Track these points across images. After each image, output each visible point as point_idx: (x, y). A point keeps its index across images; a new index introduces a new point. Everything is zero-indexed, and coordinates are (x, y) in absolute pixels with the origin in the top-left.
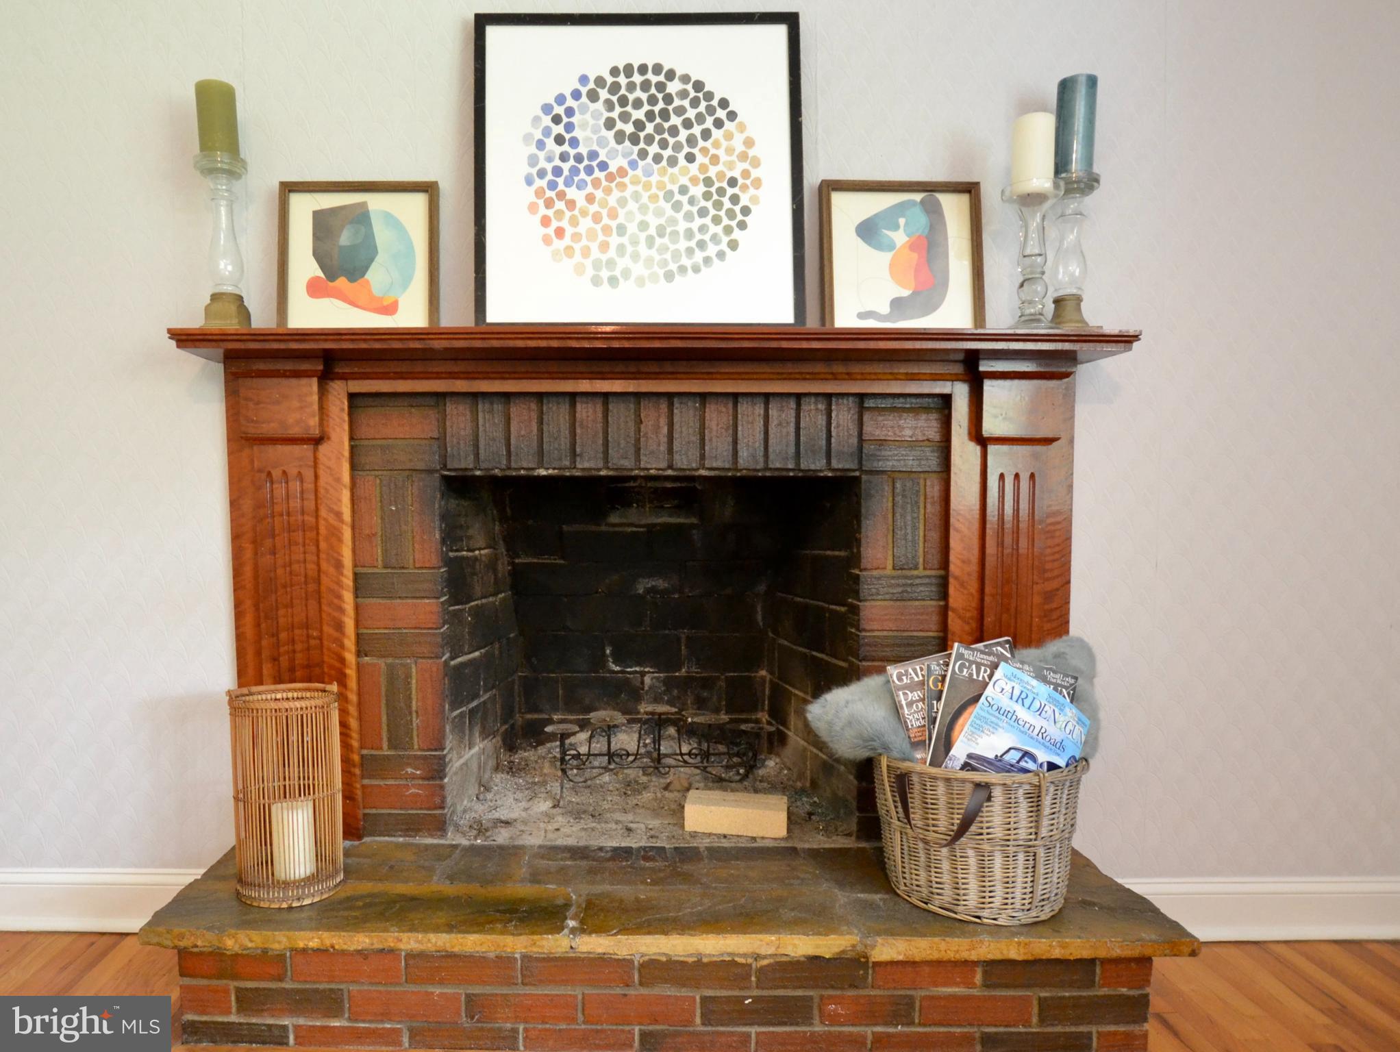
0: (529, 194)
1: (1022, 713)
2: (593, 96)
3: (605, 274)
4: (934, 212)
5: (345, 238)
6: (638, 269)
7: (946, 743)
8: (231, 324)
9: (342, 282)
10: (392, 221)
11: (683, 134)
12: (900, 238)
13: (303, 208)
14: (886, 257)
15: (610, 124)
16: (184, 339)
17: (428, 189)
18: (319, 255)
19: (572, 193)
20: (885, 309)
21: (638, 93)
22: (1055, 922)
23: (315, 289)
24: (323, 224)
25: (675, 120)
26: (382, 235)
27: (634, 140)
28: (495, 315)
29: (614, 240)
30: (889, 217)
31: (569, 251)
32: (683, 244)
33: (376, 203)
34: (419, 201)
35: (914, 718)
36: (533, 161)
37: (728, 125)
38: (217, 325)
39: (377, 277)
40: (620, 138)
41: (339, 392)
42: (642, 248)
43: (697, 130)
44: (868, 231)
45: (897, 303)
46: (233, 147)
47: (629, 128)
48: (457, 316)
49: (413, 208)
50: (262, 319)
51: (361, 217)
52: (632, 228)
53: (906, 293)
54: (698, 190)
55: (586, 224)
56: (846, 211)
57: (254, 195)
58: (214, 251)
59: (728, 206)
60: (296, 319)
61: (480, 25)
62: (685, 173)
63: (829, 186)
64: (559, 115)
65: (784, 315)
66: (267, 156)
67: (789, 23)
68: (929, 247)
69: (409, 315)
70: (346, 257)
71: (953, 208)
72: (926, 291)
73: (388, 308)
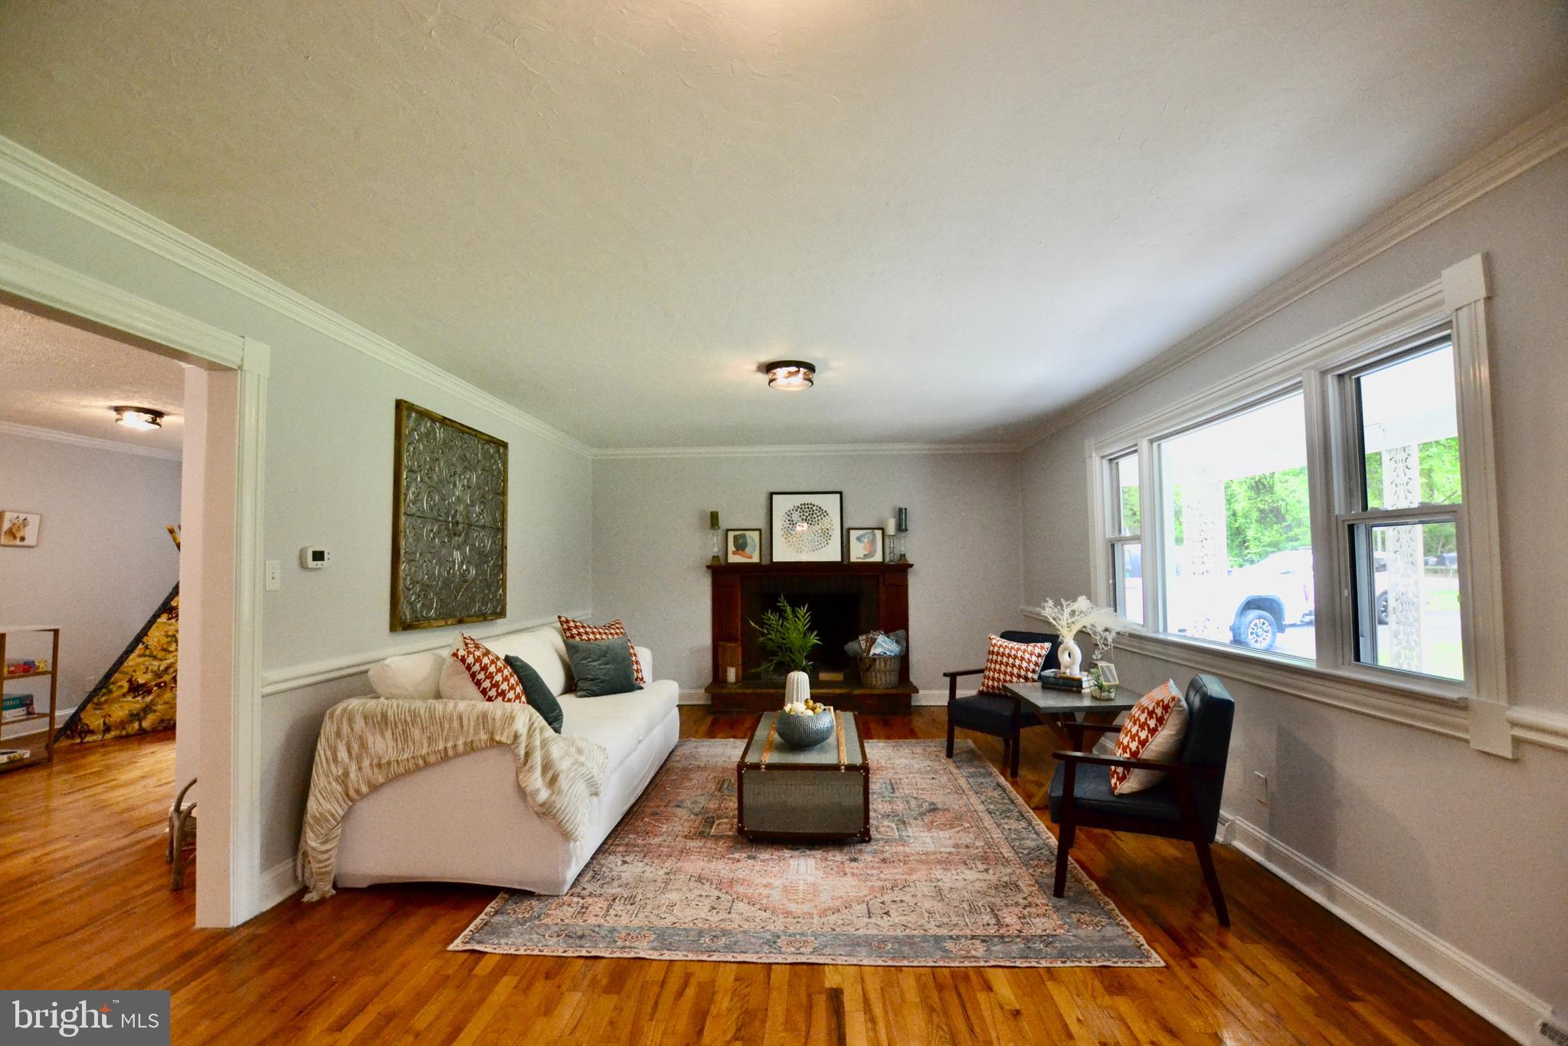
0: (782, 532)
1: (883, 644)
2: (796, 510)
3: (799, 551)
4: (874, 535)
5: (741, 541)
6: (807, 549)
7: (869, 651)
8: (715, 564)
9: (740, 552)
10: (751, 537)
11: (817, 519)
12: (866, 540)
13: (731, 535)
14: (862, 545)
15: (800, 516)
16: (706, 568)
17: (760, 530)
18: (735, 546)
19: (792, 532)
20: (862, 557)
21: (806, 510)
22: (896, 687)
23: (734, 553)
24: (736, 538)
25: (815, 516)
26: (749, 541)
27: (806, 520)
28: (774, 560)
29: (801, 543)
30: (863, 536)
31: (792, 546)
32: (817, 544)
33: (747, 533)
34: (757, 533)
35: (863, 647)
36: (783, 525)
37: (827, 517)
38: (711, 564)
39: (748, 550)
40: (802, 520)
41: (738, 575)
42: (807, 545)
43: (820, 518)
44: (859, 539)
45: (865, 556)
47: (804, 517)
48: (765, 562)
50: (722, 562)
51: (744, 536)
52: (805, 540)
53: (866, 553)
54: (820, 531)
55: (795, 539)
56: (854, 534)
57: (720, 533)
58: (711, 546)
59: (826, 534)
60: (730, 561)
61: (772, 494)
62: (817, 527)
63: (849, 529)
64: (789, 514)
65: (839, 559)
66: (724, 523)
67: (841, 493)
68: (873, 541)
69: (756, 559)
70: (741, 546)
71: (879, 533)
72: (872, 554)
73: (750, 558)
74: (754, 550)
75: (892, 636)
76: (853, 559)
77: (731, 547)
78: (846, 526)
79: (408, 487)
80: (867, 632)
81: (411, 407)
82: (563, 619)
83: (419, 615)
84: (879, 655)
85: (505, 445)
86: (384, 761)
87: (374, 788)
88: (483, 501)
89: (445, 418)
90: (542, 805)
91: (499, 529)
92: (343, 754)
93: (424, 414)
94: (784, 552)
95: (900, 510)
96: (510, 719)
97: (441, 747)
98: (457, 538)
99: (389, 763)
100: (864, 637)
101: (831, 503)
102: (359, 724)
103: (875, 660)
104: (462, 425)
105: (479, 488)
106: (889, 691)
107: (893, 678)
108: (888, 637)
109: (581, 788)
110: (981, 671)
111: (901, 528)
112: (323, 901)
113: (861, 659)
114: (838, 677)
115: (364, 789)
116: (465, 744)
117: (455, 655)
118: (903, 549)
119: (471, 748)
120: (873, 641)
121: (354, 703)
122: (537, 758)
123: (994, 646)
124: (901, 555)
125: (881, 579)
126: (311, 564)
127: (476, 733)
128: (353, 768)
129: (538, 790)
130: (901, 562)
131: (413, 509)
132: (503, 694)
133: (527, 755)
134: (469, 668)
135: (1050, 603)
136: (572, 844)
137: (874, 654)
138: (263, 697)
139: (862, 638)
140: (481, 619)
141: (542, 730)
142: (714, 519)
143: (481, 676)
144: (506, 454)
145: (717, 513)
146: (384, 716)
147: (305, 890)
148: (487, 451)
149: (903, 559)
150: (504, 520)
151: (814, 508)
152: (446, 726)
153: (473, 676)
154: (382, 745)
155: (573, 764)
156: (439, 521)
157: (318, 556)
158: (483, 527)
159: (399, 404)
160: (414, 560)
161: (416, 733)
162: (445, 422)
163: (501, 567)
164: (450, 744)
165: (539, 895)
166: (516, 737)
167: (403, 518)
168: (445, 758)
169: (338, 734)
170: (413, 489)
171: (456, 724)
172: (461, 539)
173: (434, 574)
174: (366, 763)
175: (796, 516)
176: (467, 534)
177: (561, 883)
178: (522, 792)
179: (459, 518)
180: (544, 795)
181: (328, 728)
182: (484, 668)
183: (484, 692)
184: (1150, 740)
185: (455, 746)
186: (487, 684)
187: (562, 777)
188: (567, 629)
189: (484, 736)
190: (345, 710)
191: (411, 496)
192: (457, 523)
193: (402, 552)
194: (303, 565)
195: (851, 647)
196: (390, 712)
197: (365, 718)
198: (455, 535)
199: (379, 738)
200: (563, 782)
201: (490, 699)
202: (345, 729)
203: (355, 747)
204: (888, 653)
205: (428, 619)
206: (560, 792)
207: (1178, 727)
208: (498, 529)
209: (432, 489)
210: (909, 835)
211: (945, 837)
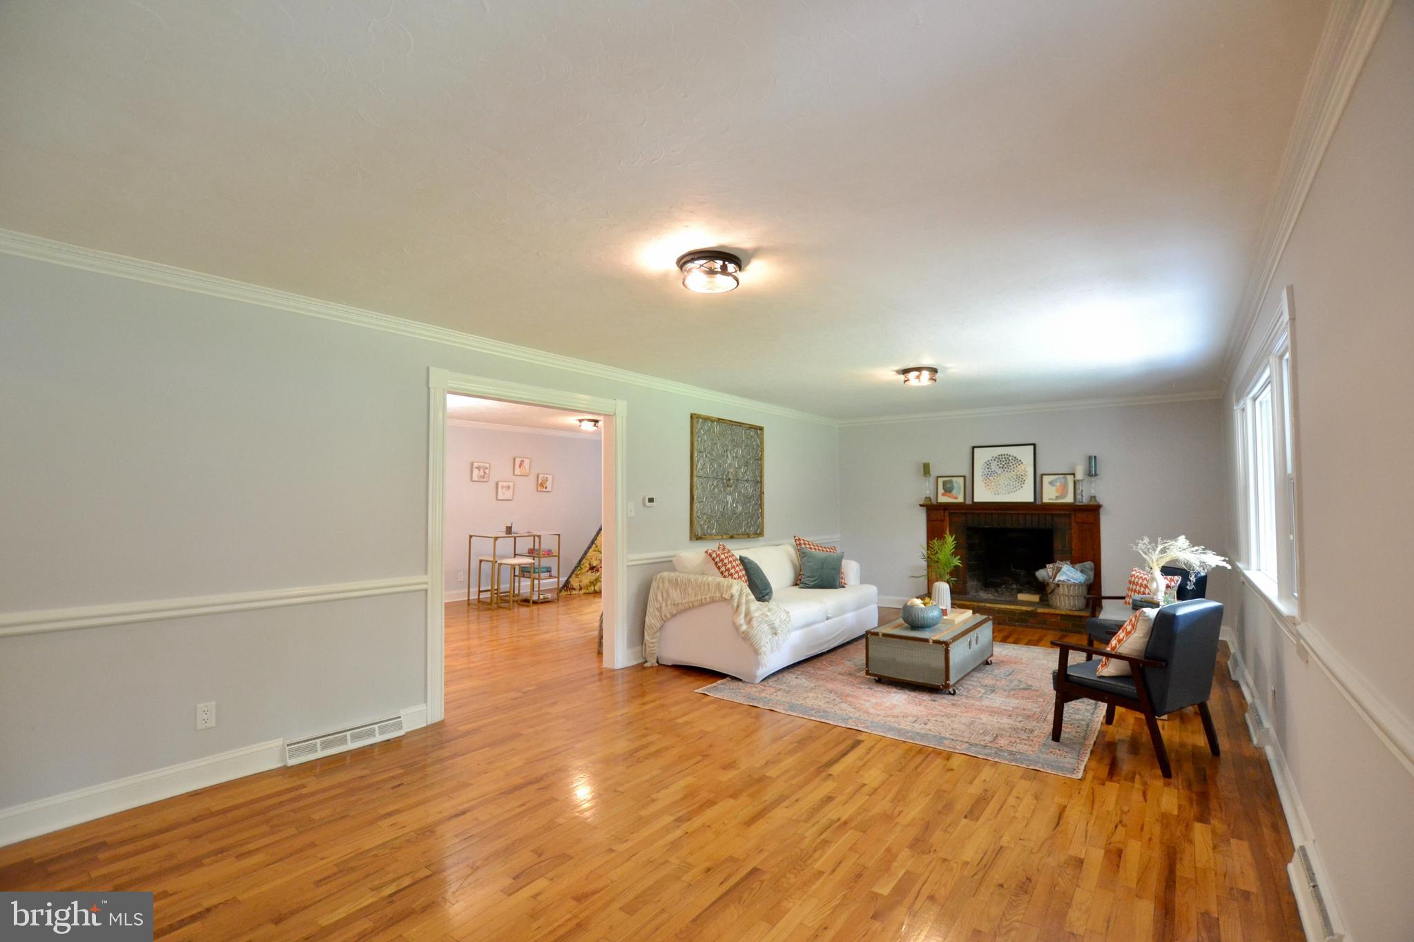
0: (982, 478)
1: (1068, 573)
2: (995, 460)
3: (996, 493)
4: (1066, 480)
5: (948, 486)
6: (1003, 492)
7: (1055, 577)
8: (928, 503)
9: (948, 493)
10: (957, 482)
11: (1012, 467)
12: (1058, 484)
13: (941, 481)
14: (1055, 488)
15: (998, 465)
16: (921, 505)
17: (964, 477)
18: (944, 489)
19: (990, 478)
20: (1054, 498)
21: (1004, 459)
22: (1079, 610)
23: (943, 495)
24: (944, 483)
25: (1011, 464)
26: (955, 485)
27: (1003, 468)
28: (975, 500)
29: (998, 486)
31: (990, 489)
32: (1012, 487)
33: (954, 479)
34: (962, 478)
35: (1050, 574)
36: (983, 472)
37: (1021, 465)
38: (926, 503)
39: (954, 492)
40: (1000, 468)
41: (947, 513)
42: (1004, 488)
43: (1015, 466)
44: (1051, 483)
45: (1057, 497)
46: (929, 473)
47: (1002, 466)
48: (969, 502)
50: (934, 502)
51: (951, 482)
52: (1002, 484)
53: (1059, 495)
54: (1015, 477)
55: (993, 483)
56: (1046, 479)
57: (932, 479)
58: (925, 489)
59: (1021, 479)
60: (940, 501)
61: (973, 448)
62: (1012, 474)
63: (1042, 475)
64: (988, 464)
65: (1032, 500)
66: (934, 472)
67: (1034, 445)
68: (1065, 486)
69: (960, 499)
70: (948, 490)
71: (1070, 479)
72: (1064, 495)
73: (956, 498)
74: (960, 493)
75: (1079, 566)
76: (1046, 500)
77: (941, 490)
78: (1039, 472)
79: (698, 462)
80: (1052, 561)
81: (699, 417)
82: (797, 538)
83: (706, 532)
84: (1063, 581)
85: (761, 429)
86: (676, 603)
87: (673, 616)
88: (747, 464)
89: (719, 419)
90: (743, 632)
91: (759, 482)
92: (660, 598)
93: (706, 419)
94: (983, 494)
95: (1090, 458)
96: (730, 587)
97: (700, 598)
98: (729, 488)
99: (678, 604)
100: (1051, 566)
101: (1026, 454)
102: (667, 584)
103: (1058, 585)
104: (731, 421)
105: (743, 457)
106: (1071, 613)
107: (1080, 603)
108: (1073, 567)
109: (766, 628)
110: (1123, 598)
111: (1091, 473)
112: (652, 667)
113: (1048, 584)
114: (1035, 598)
115: (668, 616)
116: (710, 597)
117: (707, 552)
118: (1093, 491)
119: (713, 601)
120: (1059, 570)
121: (665, 574)
122: (743, 608)
123: (1132, 577)
124: (1091, 497)
125: (1073, 517)
126: (648, 504)
127: (715, 593)
128: (664, 605)
129: (741, 625)
130: (1091, 503)
131: (701, 473)
132: (731, 575)
133: (738, 607)
134: (713, 559)
135: (1146, 540)
136: (759, 657)
137: (1059, 580)
138: (628, 566)
139: (1049, 566)
140: (745, 536)
141: (747, 595)
142: (926, 469)
143: (720, 564)
144: (762, 434)
145: (928, 464)
146: (677, 581)
147: (646, 662)
148: (749, 434)
149: (1093, 500)
150: (761, 477)
151: (1010, 458)
152: (702, 588)
153: (716, 563)
154: (676, 595)
155: (763, 614)
156: (717, 479)
157: (651, 500)
158: (747, 481)
159: (692, 416)
160: (702, 502)
161: (690, 590)
162: (719, 420)
163: (761, 506)
164: (703, 597)
165: (744, 682)
166: (732, 596)
167: (695, 479)
168: (702, 604)
169: (658, 587)
170: (701, 462)
171: (706, 587)
172: (732, 489)
173: (715, 509)
174: (669, 603)
175: (994, 465)
176: (736, 485)
177: (755, 677)
178: (736, 627)
179: (731, 477)
180: (744, 627)
181: (654, 585)
182: (722, 560)
183: (722, 573)
184: (1125, 639)
185: (705, 598)
186: (723, 569)
187: (754, 620)
188: (799, 544)
189: (718, 595)
190: (661, 576)
191: (700, 466)
192: (729, 479)
193: (695, 497)
194: (644, 505)
195: (1041, 574)
196: (679, 579)
197: (669, 581)
198: (728, 486)
199: (674, 590)
200: (755, 623)
201: (725, 577)
202: (661, 585)
203: (665, 595)
204: (1072, 581)
205: (711, 535)
206: (753, 627)
207: (1145, 632)
208: (757, 482)
209: (712, 461)
210: (989, 697)
211: (1013, 702)
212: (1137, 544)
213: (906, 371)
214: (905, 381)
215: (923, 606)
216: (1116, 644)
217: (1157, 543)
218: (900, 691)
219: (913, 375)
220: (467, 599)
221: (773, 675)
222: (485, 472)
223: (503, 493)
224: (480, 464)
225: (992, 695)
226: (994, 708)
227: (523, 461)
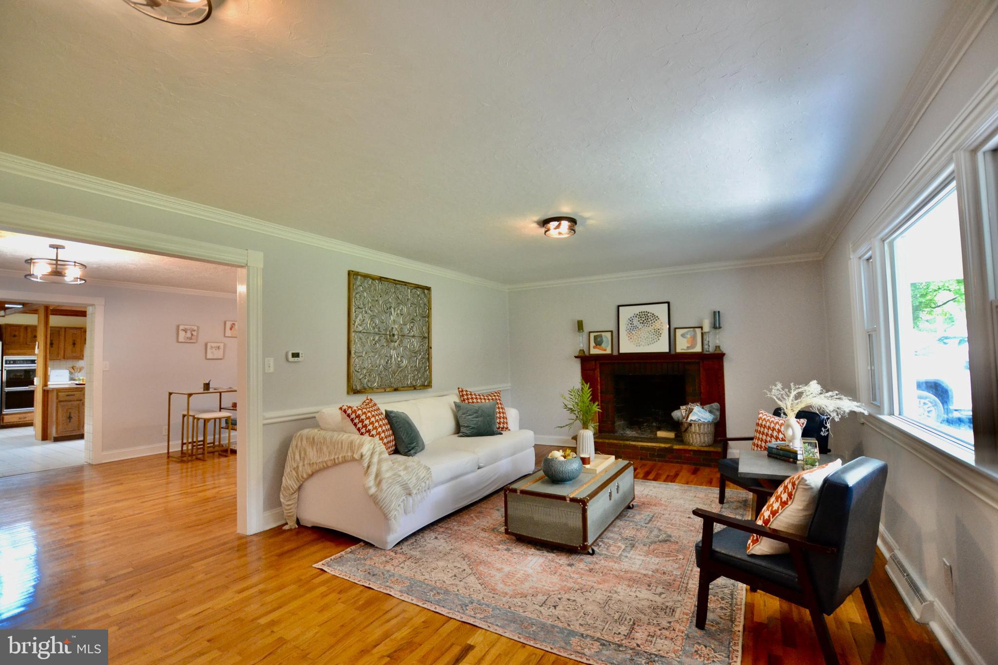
0: (626, 333)
1: (698, 413)
2: (636, 317)
3: (638, 345)
4: (695, 332)
5: (599, 339)
6: (643, 344)
7: (688, 417)
8: (582, 354)
9: (598, 346)
10: (605, 336)
11: (651, 322)
12: (689, 336)
13: (592, 335)
14: (686, 340)
15: (639, 321)
16: (576, 357)
17: (612, 332)
18: (595, 342)
19: (633, 332)
20: (685, 348)
21: (643, 316)
22: (713, 443)
23: (594, 347)
24: (595, 337)
25: (649, 320)
26: (604, 339)
27: (643, 323)
28: (621, 352)
29: (639, 339)
30: (687, 333)
31: (633, 341)
32: (651, 340)
33: (603, 334)
34: (610, 333)
35: (684, 414)
36: (627, 327)
37: (658, 320)
38: (580, 355)
39: (603, 345)
40: (640, 323)
41: (598, 362)
42: (644, 341)
43: (653, 321)
44: (683, 335)
45: (688, 348)
46: (582, 329)
47: (642, 321)
48: (615, 353)
49: (609, 335)
50: (587, 353)
51: (601, 336)
52: (642, 337)
53: (689, 345)
54: (653, 331)
55: (635, 337)
56: (679, 332)
57: (585, 335)
58: (579, 343)
59: (658, 333)
60: (591, 353)
61: (619, 306)
62: (651, 328)
63: (676, 329)
64: (631, 320)
65: (667, 350)
66: (587, 328)
67: (668, 303)
68: (694, 338)
69: (608, 351)
70: (598, 343)
71: (698, 331)
72: (693, 345)
73: (605, 350)
74: (608, 346)
75: (707, 407)
76: (679, 350)
77: (592, 344)
78: (673, 326)
79: (356, 318)
80: (686, 403)
81: (357, 274)
82: (460, 390)
83: (365, 386)
84: (695, 421)
85: (429, 289)
86: (311, 462)
87: (311, 476)
88: (413, 321)
89: (381, 277)
90: (372, 495)
91: (426, 338)
92: (297, 457)
93: (366, 276)
94: (627, 347)
95: (715, 313)
96: (361, 445)
97: (332, 458)
98: (393, 343)
99: (313, 463)
100: (684, 407)
101: (661, 311)
102: (305, 442)
103: (690, 425)
104: (395, 280)
105: (409, 314)
106: (702, 449)
107: (708, 439)
108: (703, 408)
109: (397, 489)
110: (751, 439)
111: (716, 326)
112: (290, 530)
113: (682, 423)
114: (671, 435)
115: (306, 476)
116: (342, 457)
117: (341, 409)
118: (717, 342)
119: (345, 461)
120: (691, 411)
121: (305, 432)
122: (374, 469)
123: (759, 420)
124: (716, 347)
125: (701, 365)
126: (291, 359)
127: (347, 452)
128: (301, 464)
129: (370, 488)
130: (716, 352)
131: (360, 328)
132: (369, 431)
133: (369, 467)
134: (349, 416)
135: (779, 386)
136: (390, 522)
137: (691, 420)
138: (264, 425)
139: (683, 408)
141: (381, 454)
142: (580, 326)
143: (357, 421)
144: (430, 294)
145: (582, 321)
146: (313, 439)
147: (287, 524)
148: (415, 293)
149: (718, 349)
150: (429, 332)
151: (649, 315)
152: (336, 446)
153: (352, 420)
154: (312, 454)
155: (394, 475)
156: (379, 334)
157: (296, 355)
158: (413, 336)
159: (352, 275)
160: (361, 356)
161: (325, 449)
162: (381, 279)
163: (429, 359)
164: (336, 457)
166: (362, 456)
167: (353, 334)
168: (335, 464)
169: (297, 446)
170: (360, 316)
171: (340, 445)
172: (396, 344)
173: (376, 363)
174: (305, 463)
175: (636, 322)
176: (401, 341)
177: (386, 543)
178: (367, 489)
179: (396, 333)
180: (373, 490)
181: (294, 443)
182: (358, 417)
183: (359, 430)
184: (780, 511)
185: (338, 458)
186: (360, 425)
187: (384, 481)
189: (350, 454)
190: (300, 434)
191: (358, 321)
192: (394, 335)
193: (353, 352)
194: (287, 360)
195: (677, 414)
196: (316, 437)
197: (307, 439)
198: (392, 341)
199: (311, 450)
200: (384, 485)
201: (362, 434)
202: (299, 444)
203: (302, 454)
204: (702, 420)
206: (382, 490)
207: (806, 503)
208: (425, 337)
209: (372, 318)
210: (629, 555)
211: (654, 562)
212: (770, 391)
213: (545, 222)
214: (546, 232)
215: (562, 459)
216: (769, 516)
217: (790, 389)
218: (538, 552)
219: (553, 224)
220: (166, 451)
221: (406, 539)
222: (192, 334)
223: (212, 353)
224: (186, 327)
225: (632, 552)
226: (633, 572)
227: (234, 324)
